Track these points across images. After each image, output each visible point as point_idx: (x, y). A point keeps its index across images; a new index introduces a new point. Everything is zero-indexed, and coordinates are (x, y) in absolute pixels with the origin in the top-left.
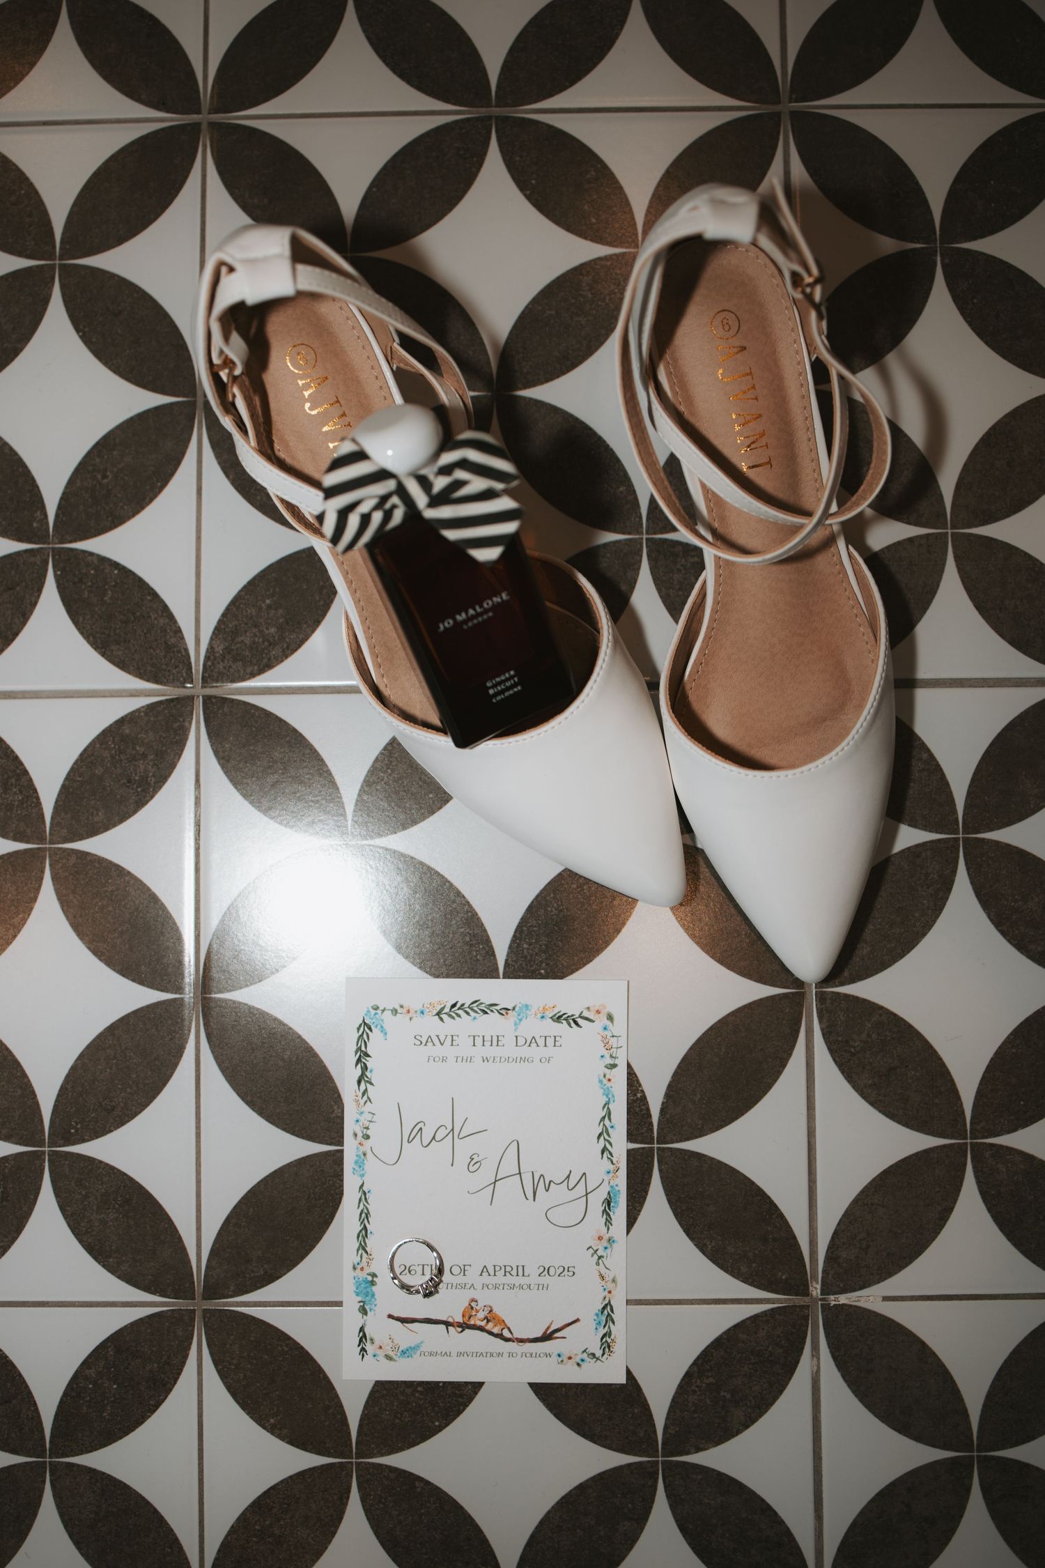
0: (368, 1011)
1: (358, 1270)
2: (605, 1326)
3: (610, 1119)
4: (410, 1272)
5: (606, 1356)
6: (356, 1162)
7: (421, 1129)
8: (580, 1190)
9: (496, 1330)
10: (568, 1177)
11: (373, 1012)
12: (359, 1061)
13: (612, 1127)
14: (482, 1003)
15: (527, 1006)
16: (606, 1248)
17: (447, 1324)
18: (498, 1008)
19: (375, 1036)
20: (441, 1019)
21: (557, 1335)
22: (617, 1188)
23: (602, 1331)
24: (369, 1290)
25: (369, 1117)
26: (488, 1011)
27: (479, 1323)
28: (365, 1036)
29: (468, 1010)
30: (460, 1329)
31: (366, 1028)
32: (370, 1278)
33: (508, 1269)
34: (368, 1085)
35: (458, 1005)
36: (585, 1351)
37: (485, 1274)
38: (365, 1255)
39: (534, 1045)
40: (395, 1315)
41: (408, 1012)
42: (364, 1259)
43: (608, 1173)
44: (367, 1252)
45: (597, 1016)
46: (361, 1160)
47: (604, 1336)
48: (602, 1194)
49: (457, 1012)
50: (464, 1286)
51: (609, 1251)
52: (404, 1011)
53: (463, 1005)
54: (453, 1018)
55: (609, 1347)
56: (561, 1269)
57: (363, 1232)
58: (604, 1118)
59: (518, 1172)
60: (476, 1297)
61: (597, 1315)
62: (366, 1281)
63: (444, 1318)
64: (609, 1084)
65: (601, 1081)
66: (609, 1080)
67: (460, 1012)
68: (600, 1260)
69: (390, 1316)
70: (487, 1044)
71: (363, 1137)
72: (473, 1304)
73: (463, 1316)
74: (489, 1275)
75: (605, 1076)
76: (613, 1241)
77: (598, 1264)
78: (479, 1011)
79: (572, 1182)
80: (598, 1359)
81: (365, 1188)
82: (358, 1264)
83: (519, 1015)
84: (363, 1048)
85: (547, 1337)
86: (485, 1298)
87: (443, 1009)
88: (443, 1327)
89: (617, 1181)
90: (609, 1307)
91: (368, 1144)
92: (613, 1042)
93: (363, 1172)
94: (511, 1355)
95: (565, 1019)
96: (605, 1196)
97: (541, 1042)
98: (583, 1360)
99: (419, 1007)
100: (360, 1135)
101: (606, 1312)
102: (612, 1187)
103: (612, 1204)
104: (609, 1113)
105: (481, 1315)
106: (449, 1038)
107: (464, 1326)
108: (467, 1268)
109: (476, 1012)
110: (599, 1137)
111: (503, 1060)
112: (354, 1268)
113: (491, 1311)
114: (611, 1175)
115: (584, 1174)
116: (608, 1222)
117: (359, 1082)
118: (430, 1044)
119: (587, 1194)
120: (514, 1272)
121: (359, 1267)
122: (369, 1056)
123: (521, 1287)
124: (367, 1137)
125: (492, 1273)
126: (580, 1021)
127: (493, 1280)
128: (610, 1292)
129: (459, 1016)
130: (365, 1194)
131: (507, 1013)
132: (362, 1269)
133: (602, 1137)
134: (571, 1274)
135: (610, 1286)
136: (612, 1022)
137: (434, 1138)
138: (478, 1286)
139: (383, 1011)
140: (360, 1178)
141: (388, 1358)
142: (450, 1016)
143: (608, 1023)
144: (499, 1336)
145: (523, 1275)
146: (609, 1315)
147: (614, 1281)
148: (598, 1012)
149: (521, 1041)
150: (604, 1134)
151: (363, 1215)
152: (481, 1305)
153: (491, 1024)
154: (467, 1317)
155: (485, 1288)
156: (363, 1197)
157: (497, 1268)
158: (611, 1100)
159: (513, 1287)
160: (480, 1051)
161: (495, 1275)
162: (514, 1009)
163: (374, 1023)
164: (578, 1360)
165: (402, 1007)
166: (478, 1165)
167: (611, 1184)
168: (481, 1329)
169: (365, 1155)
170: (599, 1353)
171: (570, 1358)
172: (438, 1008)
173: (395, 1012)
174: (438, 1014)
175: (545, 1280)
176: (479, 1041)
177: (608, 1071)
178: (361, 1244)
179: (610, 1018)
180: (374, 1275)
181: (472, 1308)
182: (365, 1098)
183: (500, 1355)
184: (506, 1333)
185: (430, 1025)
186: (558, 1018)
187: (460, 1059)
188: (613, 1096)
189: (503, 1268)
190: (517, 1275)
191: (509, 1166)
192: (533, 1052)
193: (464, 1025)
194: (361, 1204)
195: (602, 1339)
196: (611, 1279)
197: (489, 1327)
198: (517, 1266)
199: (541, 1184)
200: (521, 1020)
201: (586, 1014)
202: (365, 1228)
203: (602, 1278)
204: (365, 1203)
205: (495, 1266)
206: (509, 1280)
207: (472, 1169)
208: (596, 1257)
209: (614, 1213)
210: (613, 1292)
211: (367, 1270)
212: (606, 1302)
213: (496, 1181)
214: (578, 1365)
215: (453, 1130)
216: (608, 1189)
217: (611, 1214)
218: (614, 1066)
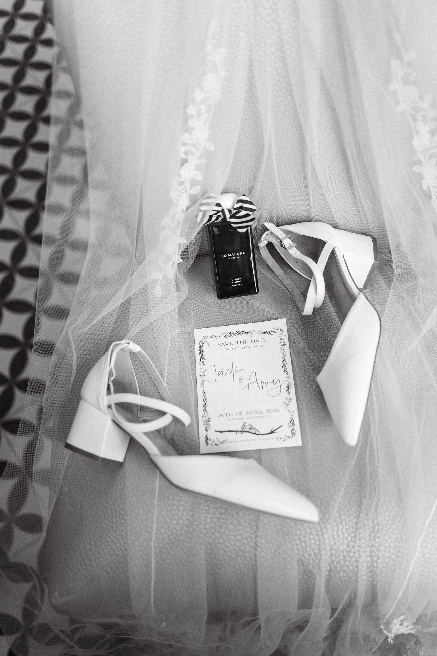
0: (202, 338)
1: (204, 417)
2: (292, 427)
3: (285, 361)
4: (222, 416)
5: (293, 436)
6: (201, 384)
7: (222, 371)
8: (278, 384)
9: (254, 432)
10: (273, 380)
11: (204, 338)
12: (200, 353)
13: (286, 364)
14: (239, 332)
15: (254, 331)
16: (289, 402)
17: (236, 431)
18: (244, 332)
19: (205, 345)
20: (226, 338)
21: (275, 431)
22: (291, 382)
23: (291, 429)
24: (208, 423)
25: (205, 369)
26: (241, 334)
27: (247, 430)
28: (202, 345)
29: (235, 334)
30: (241, 433)
31: (202, 343)
32: (208, 419)
33: (256, 412)
34: (203, 360)
35: (231, 333)
36: (286, 436)
37: (248, 414)
38: (206, 412)
39: (257, 342)
40: (218, 430)
41: (215, 337)
42: (206, 414)
43: (287, 378)
44: (206, 411)
45: (277, 330)
46: (202, 383)
47: (292, 430)
48: (286, 385)
49: (231, 335)
50: (241, 419)
51: (290, 402)
52: (214, 336)
53: (233, 333)
54: (230, 337)
55: (294, 433)
56: (274, 410)
57: (205, 405)
58: (283, 361)
59: (256, 381)
60: (245, 422)
61: (289, 423)
62: (207, 421)
63: (235, 430)
64: (283, 351)
65: (281, 350)
66: (284, 349)
67: (232, 335)
68: (288, 406)
69: (216, 431)
70: (242, 343)
71: (203, 376)
72: (245, 424)
73: (242, 428)
74: (249, 414)
75: (282, 348)
76: (291, 399)
77: (287, 407)
78: (238, 334)
79: (275, 382)
80: (291, 438)
81: (205, 391)
82: (204, 415)
83: (252, 334)
84: (201, 349)
85: (272, 432)
86: (249, 422)
87: (226, 335)
88: (235, 433)
89: (290, 380)
90: (292, 421)
91: (204, 378)
92: (283, 338)
93: (204, 386)
94: (260, 439)
95: (267, 333)
96: (287, 385)
97: (260, 341)
98: (285, 439)
99: (219, 335)
100: (202, 375)
101: (292, 422)
102: (289, 382)
103: (289, 388)
104: (285, 359)
105: (248, 427)
106: (229, 343)
107: (242, 432)
108: (241, 413)
109: (237, 334)
110: (282, 367)
111: (248, 347)
112: (203, 417)
113: (251, 426)
114: (288, 378)
115: (279, 379)
116: (289, 393)
117: (201, 359)
118: (223, 345)
119: (280, 385)
120: (258, 412)
121: (204, 416)
122: (203, 351)
123: (261, 417)
124: (204, 375)
125: (250, 413)
126: (271, 333)
127: (251, 416)
128: (292, 416)
129: (232, 336)
130: (205, 393)
131: (248, 334)
132: (205, 417)
133: (283, 367)
134: (278, 411)
135: (292, 414)
136: (282, 331)
137: (227, 373)
138: (246, 418)
139: (207, 337)
140: (203, 388)
141: (216, 445)
142: (229, 336)
143: (281, 332)
144: (255, 434)
145: (261, 413)
146: (293, 423)
147: (293, 412)
148: (277, 329)
149: (253, 341)
150: (284, 366)
151: (205, 400)
152: (247, 424)
153: (243, 337)
154: (243, 428)
155: (248, 418)
156: (204, 394)
157: (252, 412)
158: (285, 356)
159: (258, 417)
160: (240, 345)
161: (251, 414)
162: (250, 332)
163: (204, 341)
164: (284, 439)
165: (213, 336)
166: (242, 380)
167: (288, 381)
168: (248, 432)
169: (204, 381)
170: (291, 436)
171: (281, 439)
172: (225, 334)
173: (211, 337)
174: (225, 336)
175: (269, 414)
176: (239, 343)
177: (283, 347)
178: (204, 409)
179: (281, 330)
180: (209, 418)
181: (244, 425)
182: (203, 364)
183: (256, 440)
184: (257, 433)
185: (223, 340)
186: (264, 333)
187: (233, 349)
188: (285, 354)
189: (254, 411)
190: (259, 413)
191: (253, 379)
192: (257, 344)
193: (234, 338)
194: (204, 396)
195: (291, 431)
196: (292, 411)
197: (251, 431)
198: (259, 411)
199: (264, 384)
200: (252, 335)
201: (273, 330)
202: (205, 404)
203: (289, 411)
204: (205, 396)
205: (251, 411)
206: (256, 415)
207: (240, 381)
208: (286, 405)
209: (290, 390)
210: (293, 416)
211: (207, 417)
212: (291, 419)
213: (249, 384)
214: (284, 440)
215: (233, 370)
216: (288, 383)
217: (289, 390)
218: (285, 345)
